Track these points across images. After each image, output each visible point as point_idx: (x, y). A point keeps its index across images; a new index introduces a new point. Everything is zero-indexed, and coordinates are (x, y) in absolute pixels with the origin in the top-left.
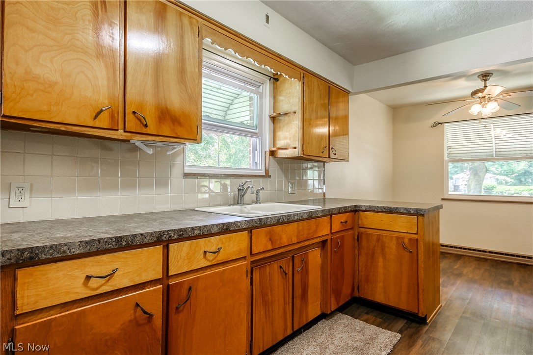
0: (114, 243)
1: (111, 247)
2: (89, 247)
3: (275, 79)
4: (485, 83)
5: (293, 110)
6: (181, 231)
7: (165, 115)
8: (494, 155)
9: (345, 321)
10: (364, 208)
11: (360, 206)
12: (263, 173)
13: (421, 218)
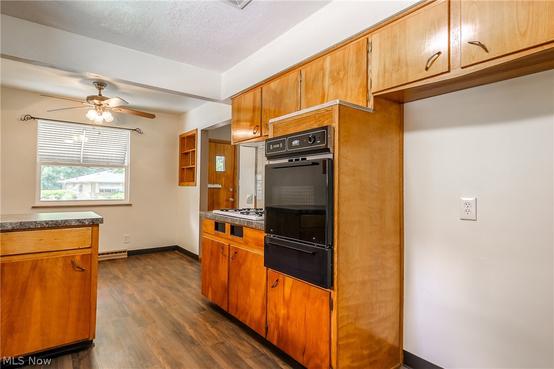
4: (100, 92)
8: (82, 161)
13: (95, 228)
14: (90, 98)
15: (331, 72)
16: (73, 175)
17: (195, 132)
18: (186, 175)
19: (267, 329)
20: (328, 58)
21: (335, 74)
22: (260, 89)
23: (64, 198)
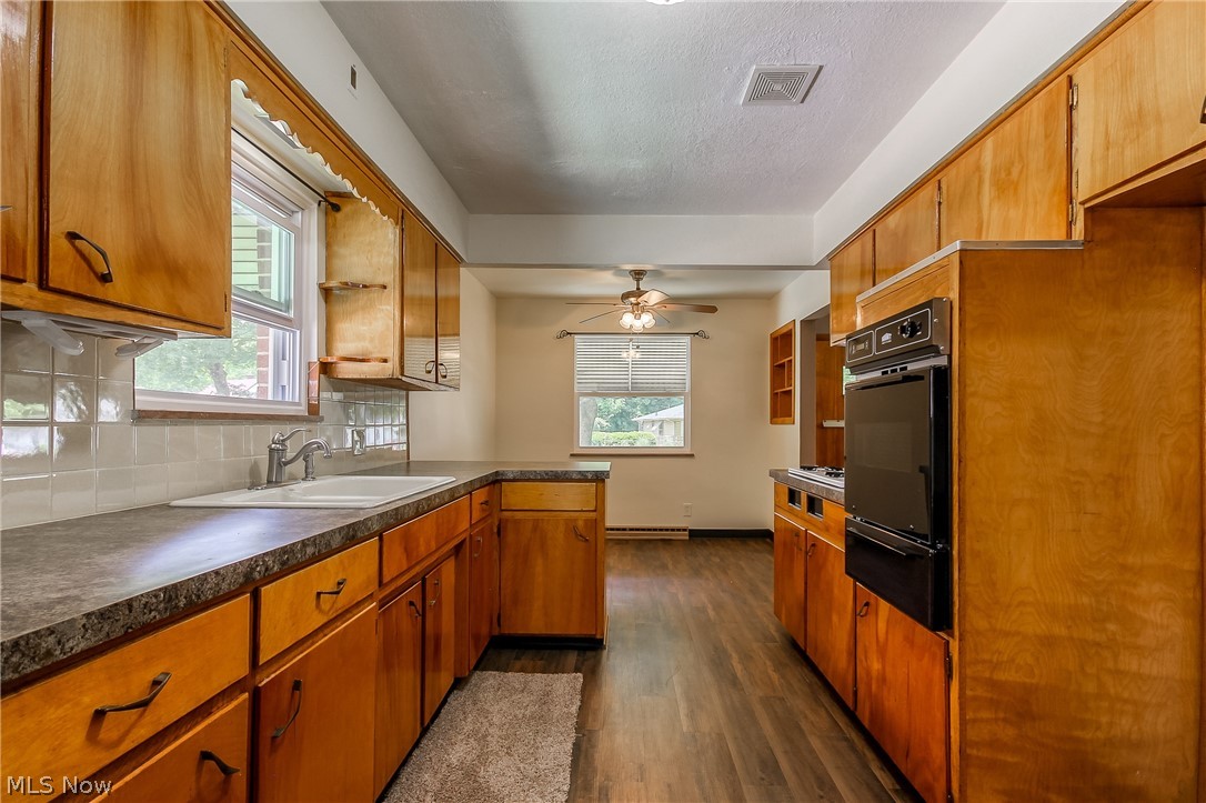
0: (162, 605)
1: (155, 617)
2: (106, 629)
3: (332, 203)
4: (638, 285)
5: (381, 280)
6: (285, 553)
7: (153, 259)
8: (630, 388)
9: (492, 681)
10: (511, 476)
11: (503, 473)
12: (302, 410)
13: (600, 485)
14: (626, 296)
15: (995, 171)
16: (651, 408)
17: (791, 327)
18: (780, 408)
19: (855, 693)
20: (989, 142)
21: (1003, 175)
22: (871, 233)
23: (638, 444)
